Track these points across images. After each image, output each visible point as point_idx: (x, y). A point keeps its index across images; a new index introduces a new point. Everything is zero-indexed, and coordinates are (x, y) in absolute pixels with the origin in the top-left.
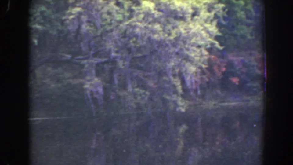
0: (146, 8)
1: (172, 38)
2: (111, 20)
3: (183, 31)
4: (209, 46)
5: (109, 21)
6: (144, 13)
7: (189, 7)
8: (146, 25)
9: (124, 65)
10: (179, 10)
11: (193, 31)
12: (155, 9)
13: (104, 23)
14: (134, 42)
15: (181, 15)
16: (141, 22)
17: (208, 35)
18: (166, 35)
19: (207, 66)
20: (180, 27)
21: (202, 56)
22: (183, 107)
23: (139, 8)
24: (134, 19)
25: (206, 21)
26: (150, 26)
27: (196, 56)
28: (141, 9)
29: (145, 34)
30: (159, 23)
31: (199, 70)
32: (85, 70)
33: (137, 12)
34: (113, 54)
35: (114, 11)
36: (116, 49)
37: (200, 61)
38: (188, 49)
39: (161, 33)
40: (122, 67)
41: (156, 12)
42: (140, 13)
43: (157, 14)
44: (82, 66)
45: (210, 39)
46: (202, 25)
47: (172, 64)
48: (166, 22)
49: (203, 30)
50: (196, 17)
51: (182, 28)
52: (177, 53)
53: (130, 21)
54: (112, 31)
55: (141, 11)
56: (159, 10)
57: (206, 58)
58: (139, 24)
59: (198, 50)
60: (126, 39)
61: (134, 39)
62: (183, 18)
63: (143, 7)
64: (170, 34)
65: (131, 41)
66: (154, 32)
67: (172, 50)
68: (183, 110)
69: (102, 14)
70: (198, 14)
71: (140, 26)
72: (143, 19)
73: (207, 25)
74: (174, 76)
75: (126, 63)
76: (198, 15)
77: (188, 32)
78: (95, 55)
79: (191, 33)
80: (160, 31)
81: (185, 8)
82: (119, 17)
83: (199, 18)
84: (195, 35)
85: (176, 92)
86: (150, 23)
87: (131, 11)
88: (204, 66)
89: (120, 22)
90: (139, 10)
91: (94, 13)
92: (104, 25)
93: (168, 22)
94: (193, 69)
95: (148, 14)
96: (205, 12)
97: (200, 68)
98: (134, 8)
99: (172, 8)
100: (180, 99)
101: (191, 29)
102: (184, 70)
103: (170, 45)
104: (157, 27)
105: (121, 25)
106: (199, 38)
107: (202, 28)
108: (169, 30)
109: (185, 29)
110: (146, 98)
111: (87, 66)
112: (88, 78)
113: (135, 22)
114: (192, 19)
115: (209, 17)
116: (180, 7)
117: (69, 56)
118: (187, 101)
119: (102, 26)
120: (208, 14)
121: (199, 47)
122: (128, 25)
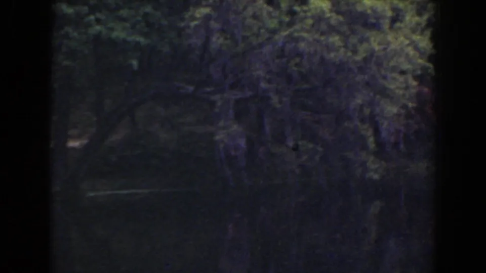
0: (316, 8)
1: (359, 58)
2: (260, 28)
3: (377, 48)
4: (419, 72)
5: (255, 29)
6: (313, 17)
7: (387, 8)
8: (317, 36)
9: (280, 102)
10: (369, 11)
11: (393, 46)
12: (331, 11)
13: (248, 34)
14: (296, 65)
15: (373, 21)
16: (308, 31)
17: (418, 55)
18: (350, 54)
19: (415, 105)
20: (372, 39)
21: (407, 88)
22: (376, 171)
23: (305, 8)
24: (297, 27)
25: (414, 31)
26: (323, 38)
27: (398, 88)
28: (309, 10)
29: (316, 51)
30: (339, 32)
31: (403, 111)
32: (217, 110)
33: (302, 14)
34: (263, 85)
35: (265, 14)
36: (268, 77)
37: (404, 95)
38: (385, 78)
39: (342, 50)
40: (278, 106)
41: (334, 14)
42: (306, 18)
43: (335, 19)
44: (213, 104)
45: (420, 61)
46: (406, 37)
47: (359, 101)
48: (348, 33)
49: (408, 45)
50: (398, 25)
51: (375, 42)
52: (367, 84)
53: (291, 30)
54: (261, 45)
55: (309, 14)
56: (338, 13)
57: (414, 91)
58: (305, 35)
59: (401, 79)
60: (285, 60)
61: (297, 60)
62: (376, 26)
63: (312, 6)
64: (355, 52)
65: (293, 63)
66: (329, 48)
67: (359, 78)
68: (376, 177)
69: (245, 19)
70: (400, 18)
71: (306, 38)
72: (313, 25)
73: (416, 37)
74: (363, 121)
75: (284, 99)
76: (401, 21)
77: (385, 49)
78: (233, 86)
79: (389, 50)
80: (340, 47)
81: (380, 9)
82: (273, 24)
83: (402, 25)
84: (396, 53)
85: (365, 147)
86: (322, 34)
87: (292, 13)
88: (410, 105)
89: (274, 32)
90: (305, 12)
91: (232, 16)
92: (248, 37)
93: (353, 32)
94: (392, 109)
95: (319, 18)
96: (413, 16)
97: (405, 107)
98: (297, 8)
99: (359, 8)
100: (372, 158)
101: (389, 43)
102: (378, 110)
103: (356, 71)
104: (335, 39)
105: (277, 37)
106: (402, 59)
107: (407, 42)
108: (355, 46)
109: (379, 44)
110: (317, 158)
111: (219, 104)
112: (221, 124)
113: (298, 31)
114: (391, 27)
115: (418, 24)
116: (372, 8)
117: (191, 88)
118: (383, 163)
119: (245, 38)
120: (417, 19)
121: (403, 73)
122: (286, 37)
